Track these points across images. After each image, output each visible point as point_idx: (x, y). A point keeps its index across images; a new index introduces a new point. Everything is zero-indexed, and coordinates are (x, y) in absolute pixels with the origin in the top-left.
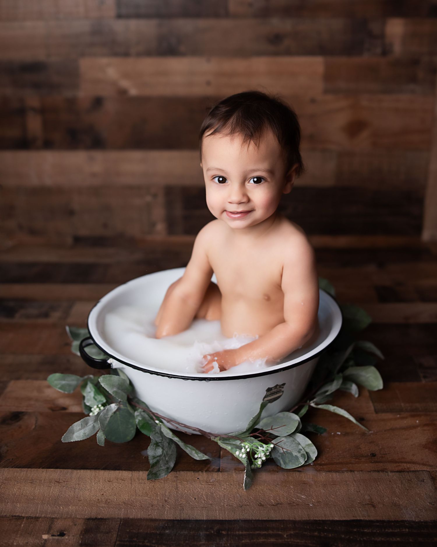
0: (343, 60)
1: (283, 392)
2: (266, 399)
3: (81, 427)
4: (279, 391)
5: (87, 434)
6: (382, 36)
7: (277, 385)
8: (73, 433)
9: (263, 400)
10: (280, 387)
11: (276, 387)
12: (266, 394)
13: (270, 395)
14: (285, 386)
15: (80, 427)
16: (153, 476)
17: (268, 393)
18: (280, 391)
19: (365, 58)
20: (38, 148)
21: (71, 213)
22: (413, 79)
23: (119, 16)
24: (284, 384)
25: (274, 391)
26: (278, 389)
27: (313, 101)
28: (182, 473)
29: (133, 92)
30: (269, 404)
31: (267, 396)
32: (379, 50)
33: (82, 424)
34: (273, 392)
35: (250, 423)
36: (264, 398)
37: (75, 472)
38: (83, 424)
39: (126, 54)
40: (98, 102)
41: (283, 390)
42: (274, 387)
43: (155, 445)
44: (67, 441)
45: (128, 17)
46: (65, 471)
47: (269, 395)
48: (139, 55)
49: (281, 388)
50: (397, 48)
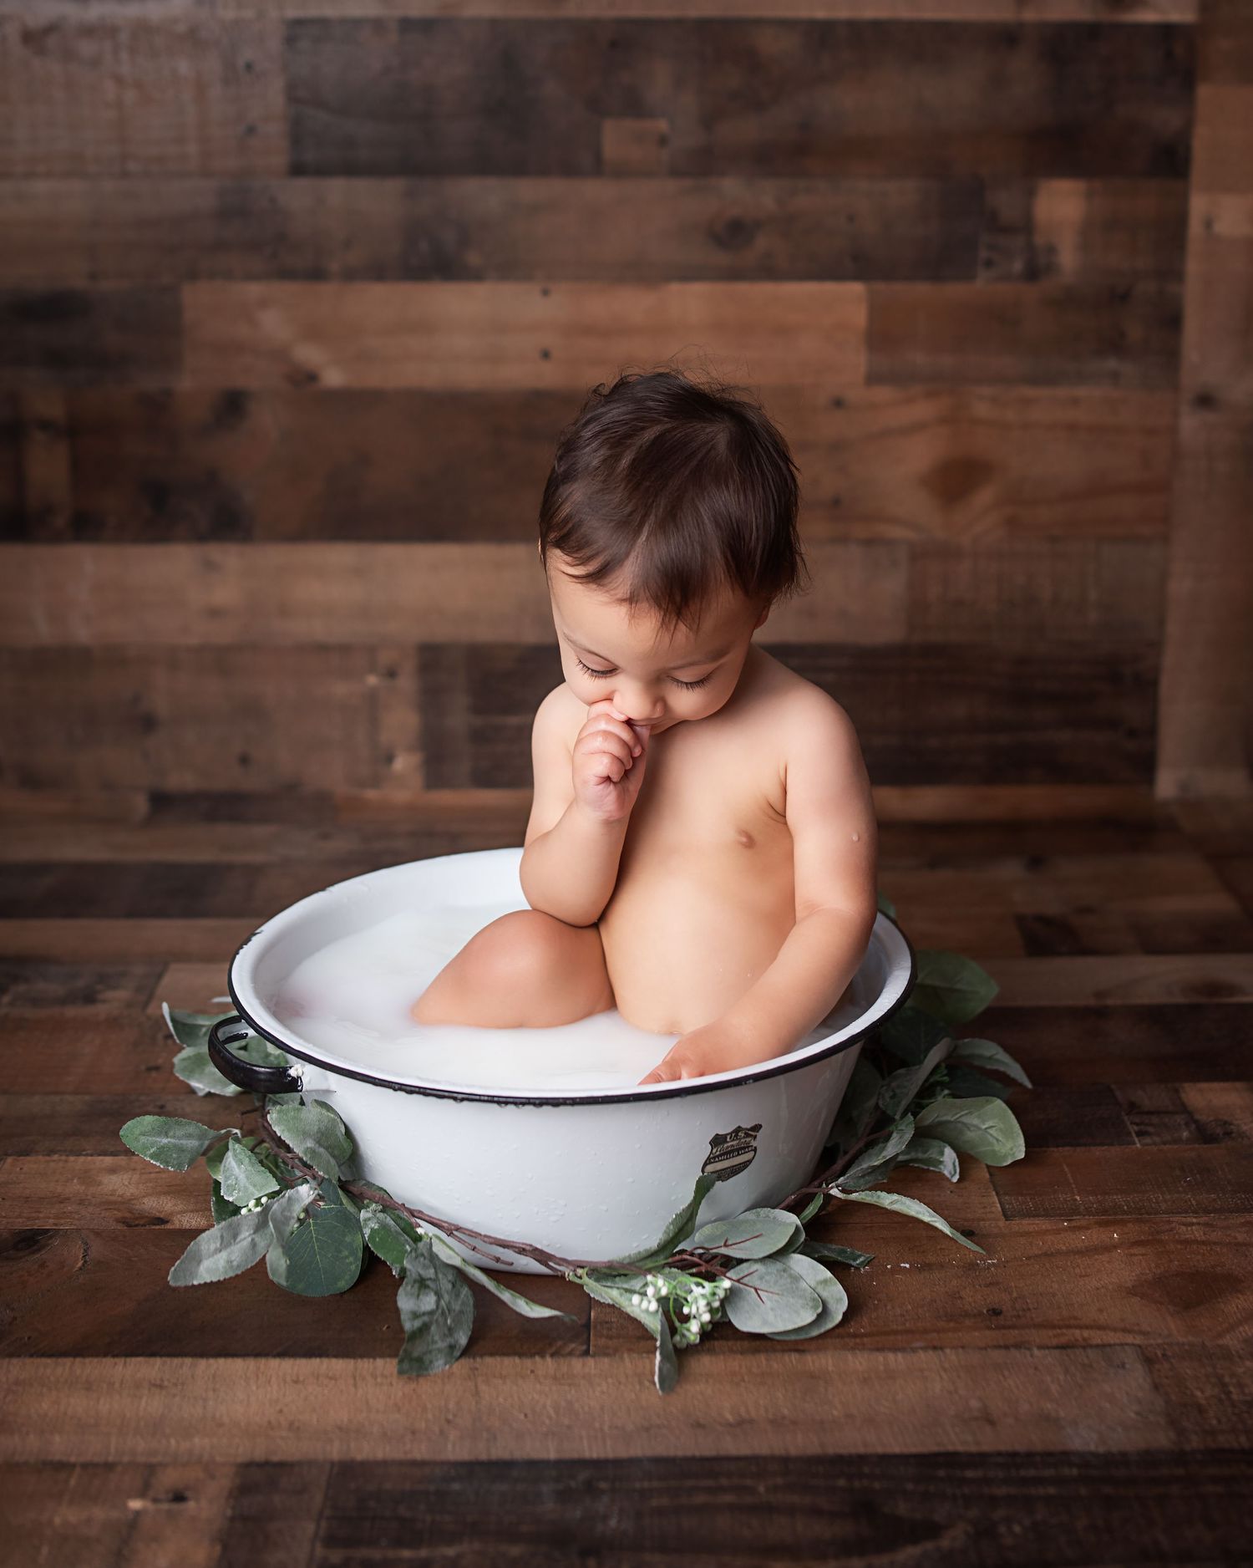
0: (921, 290)
1: (755, 1150)
2: (710, 1168)
3: (221, 1244)
4: (744, 1148)
5: (235, 1263)
6: (1027, 226)
7: (739, 1129)
8: (199, 1262)
9: (703, 1171)
10: (747, 1135)
11: (736, 1135)
12: (711, 1152)
13: (720, 1155)
14: (760, 1135)
15: (218, 1245)
16: (415, 1366)
17: (714, 1151)
18: (748, 1147)
19: (981, 286)
20: (57, 538)
21: (148, 723)
22: (1115, 345)
23: (298, 170)
24: (757, 1128)
25: (732, 1146)
26: (743, 1140)
27: (838, 403)
28: (489, 1360)
29: (333, 378)
30: (718, 1184)
31: (714, 1158)
32: (1018, 266)
33: (222, 1237)
34: (728, 1147)
35: (668, 1227)
36: (705, 1165)
37: (202, 1363)
38: (224, 1234)
39: (317, 274)
40: (233, 405)
41: (754, 1144)
42: (731, 1133)
43: (417, 1285)
44: (181, 1283)
45: (322, 171)
46: (176, 1361)
47: (718, 1156)
48: (351, 275)
49: (748, 1140)
50: (1068, 259)
